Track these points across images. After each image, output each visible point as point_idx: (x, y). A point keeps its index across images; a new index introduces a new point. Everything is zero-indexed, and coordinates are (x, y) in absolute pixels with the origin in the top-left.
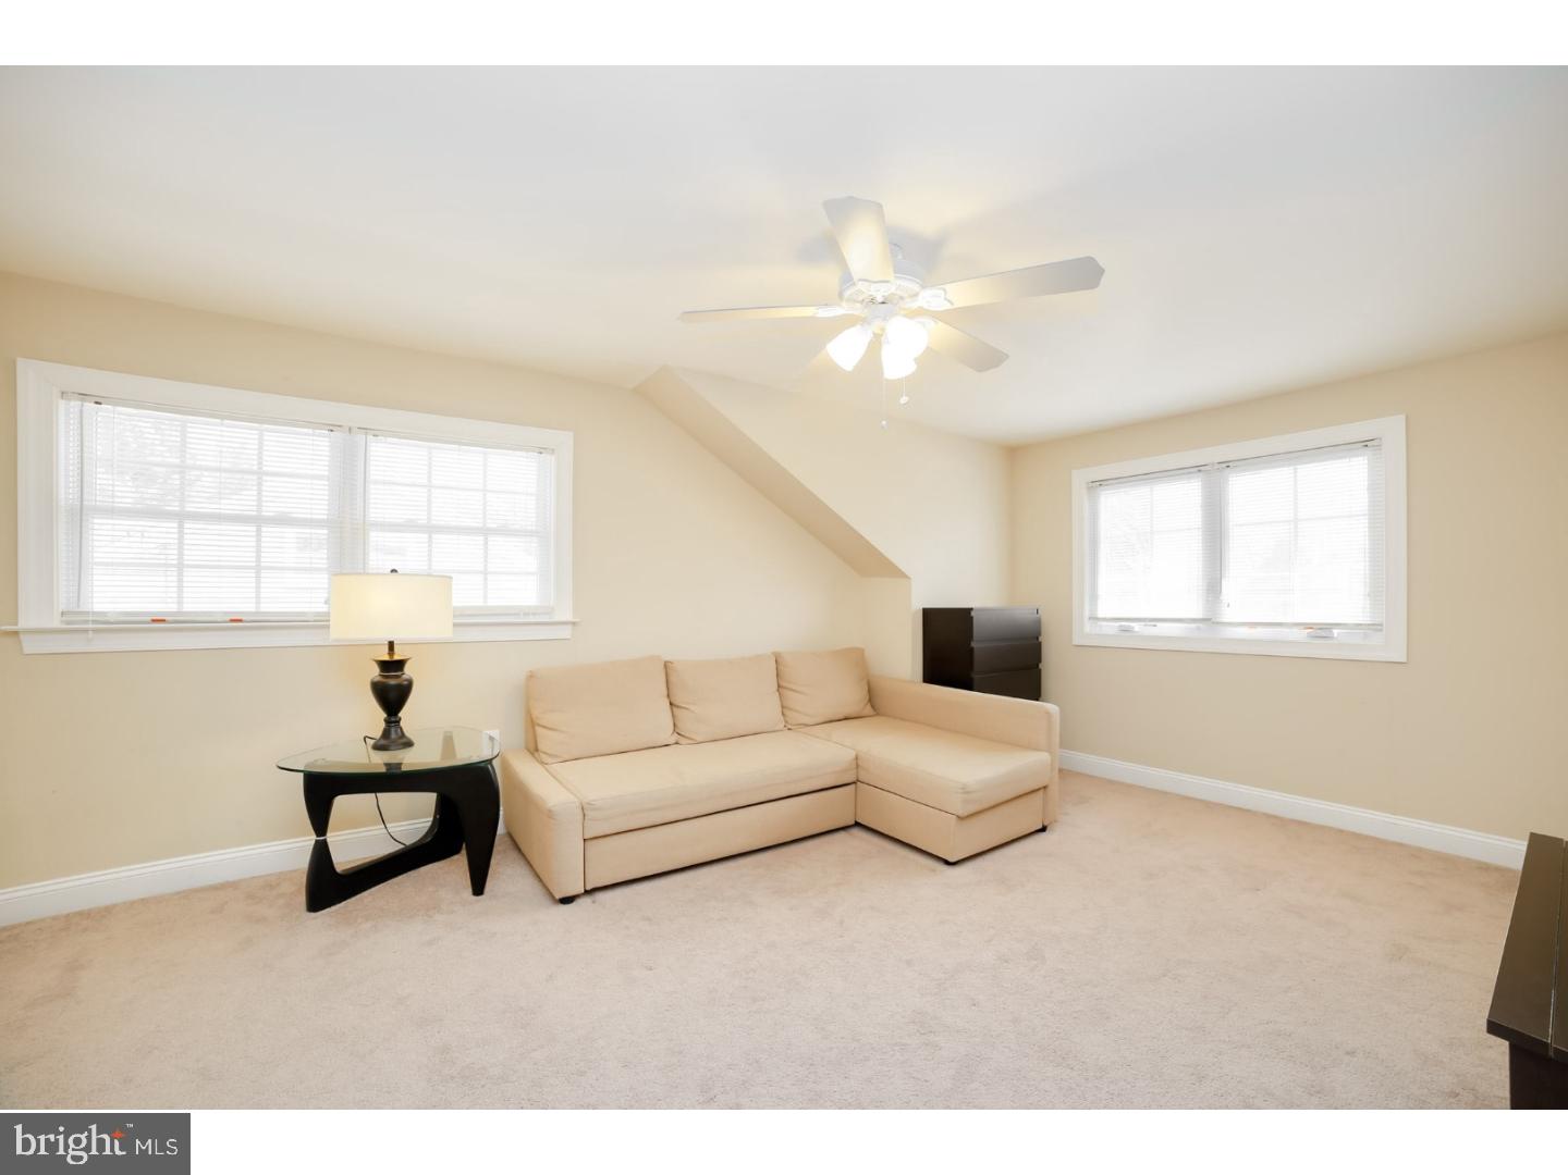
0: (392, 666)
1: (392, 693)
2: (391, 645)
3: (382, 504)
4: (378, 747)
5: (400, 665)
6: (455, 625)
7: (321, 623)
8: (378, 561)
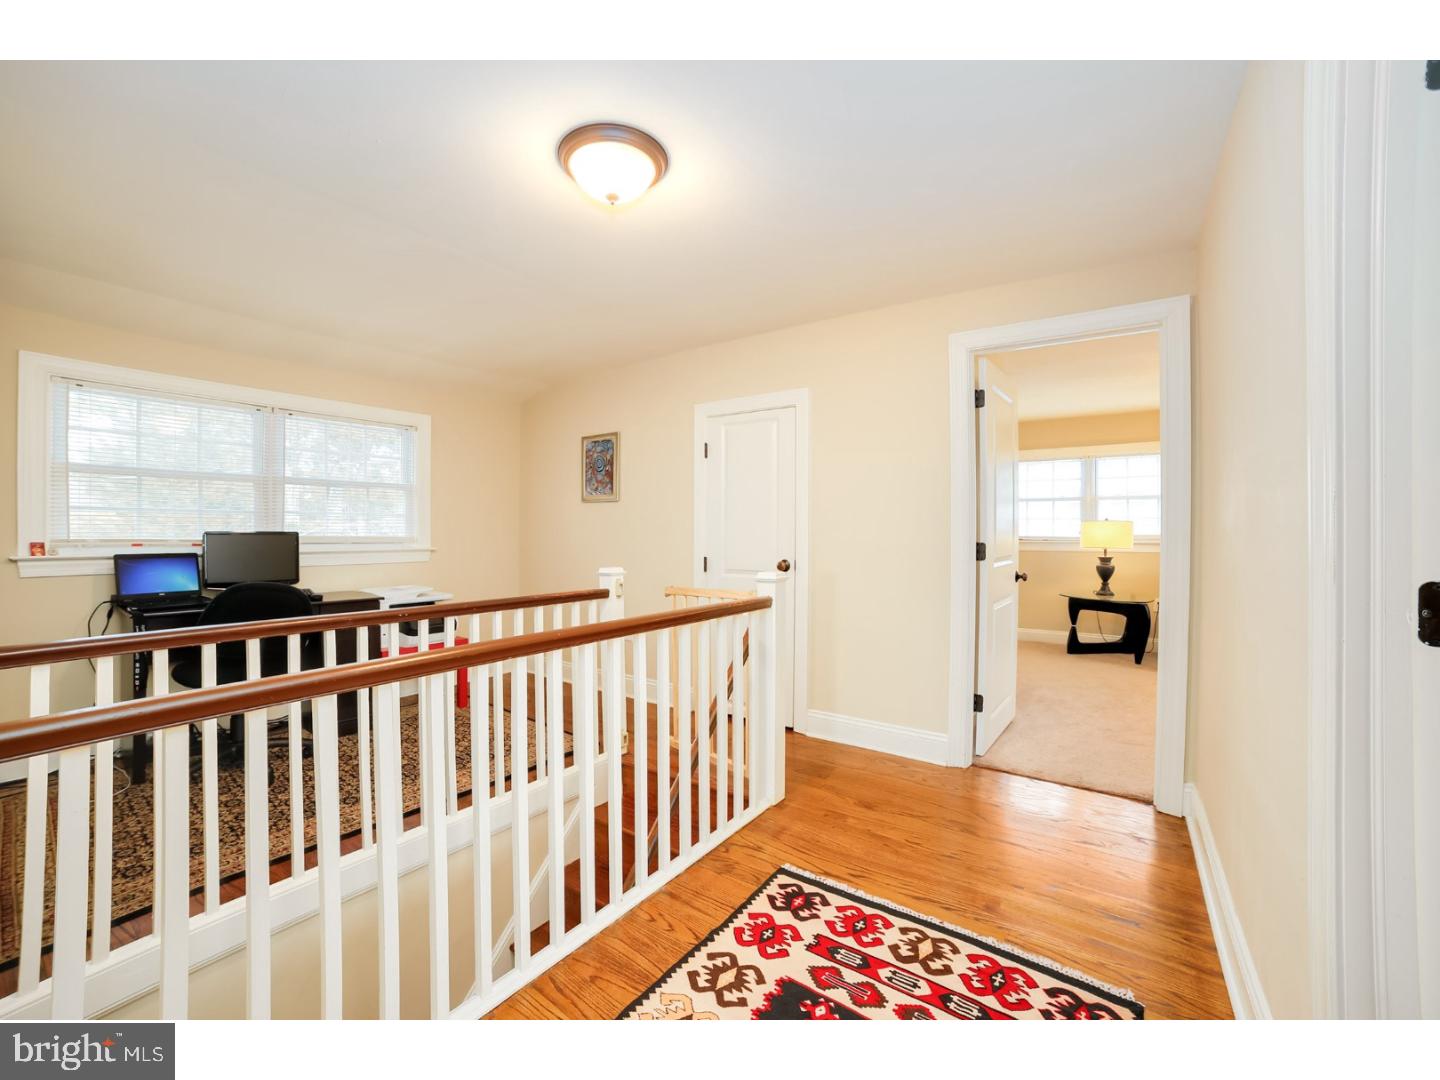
0: (1105, 560)
1: (1106, 573)
2: (1105, 552)
3: (1104, 488)
4: (1098, 594)
5: (1109, 560)
6: (1135, 544)
7: (1076, 541)
8: (1101, 515)
